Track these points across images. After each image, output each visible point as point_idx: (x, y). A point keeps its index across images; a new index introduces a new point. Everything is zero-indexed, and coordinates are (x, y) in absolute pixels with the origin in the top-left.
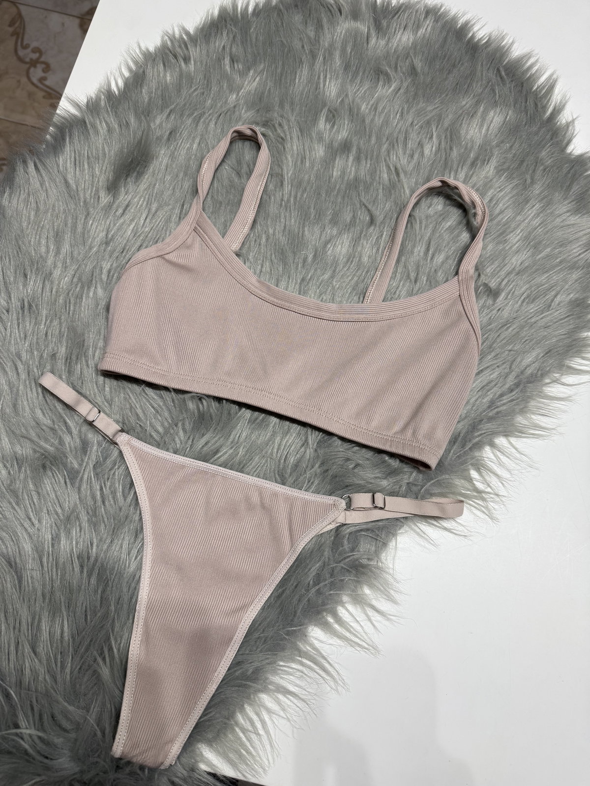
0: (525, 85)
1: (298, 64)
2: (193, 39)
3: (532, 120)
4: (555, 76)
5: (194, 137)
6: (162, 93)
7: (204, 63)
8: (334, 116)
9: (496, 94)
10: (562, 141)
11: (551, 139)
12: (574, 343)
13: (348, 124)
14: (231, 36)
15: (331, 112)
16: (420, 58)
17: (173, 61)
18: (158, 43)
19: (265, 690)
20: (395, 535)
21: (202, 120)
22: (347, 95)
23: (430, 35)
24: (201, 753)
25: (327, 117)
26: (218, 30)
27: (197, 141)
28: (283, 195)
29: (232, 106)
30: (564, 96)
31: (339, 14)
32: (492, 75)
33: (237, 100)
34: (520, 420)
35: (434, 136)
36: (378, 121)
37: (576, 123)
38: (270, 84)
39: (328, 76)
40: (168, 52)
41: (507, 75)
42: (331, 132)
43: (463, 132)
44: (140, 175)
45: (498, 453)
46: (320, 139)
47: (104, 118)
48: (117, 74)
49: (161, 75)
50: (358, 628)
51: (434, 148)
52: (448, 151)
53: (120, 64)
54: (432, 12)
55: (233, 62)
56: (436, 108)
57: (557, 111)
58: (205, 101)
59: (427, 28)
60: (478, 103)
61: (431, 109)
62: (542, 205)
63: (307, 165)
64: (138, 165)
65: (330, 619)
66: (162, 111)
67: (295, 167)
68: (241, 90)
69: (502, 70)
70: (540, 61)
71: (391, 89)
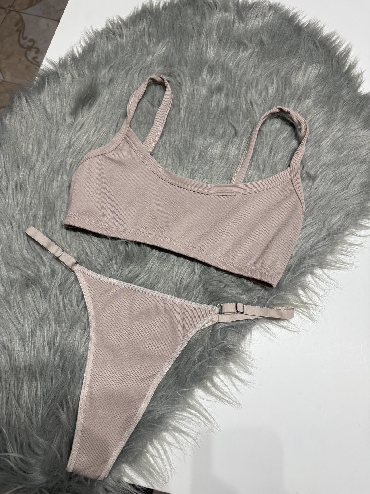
0: (331, 51)
1: (190, 39)
2: (125, 24)
3: (336, 72)
4: (350, 46)
5: (125, 83)
6: (106, 56)
7: (132, 38)
8: (212, 70)
9: (313, 57)
10: (355, 85)
11: (348, 84)
12: (364, 209)
13: (221, 75)
14: (149, 22)
15: (210, 67)
16: (266, 34)
17: (112, 36)
18: (104, 26)
19: (166, 430)
20: (250, 330)
21: (130, 72)
22: (220, 57)
23: (272, 21)
24: (125, 470)
25: (208, 70)
26: (140, 19)
27: (127, 85)
28: (180, 118)
29: (149, 64)
30: (356, 58)
31: (215, 8)
32: (310, 45)
33: (152, 60)
34: (330, 258)
35: (275, 82)
36: (240, 73)
37: (364, 74)
38: (172, 51)
39: (209, 46)
40: (109, 31)
41: (320, 45)
42: (210, 80)
43: (293, 79)
44: (91, 105)
45: (317, 279)
46: (204, 84)
47: (69, 71)
48: (78, 45)
49: (105, 45)
50: (227, 390)
53: (80, 39)
54: (273, 7)
55: (150, 37)
56: (276, 65)
57: (352, 67)
58: (132, 61)
59: (270, 17)
60: (302, 62)
61: (273, 65)
62: (343, 123)
63: (195, 99)
64: (90, 99)
65: (209, 384)
66: (105, 67)
67: (188, 101)
68: (154, 54)
69: (316, 41)
70: (340, 37)
71: (248, 54)
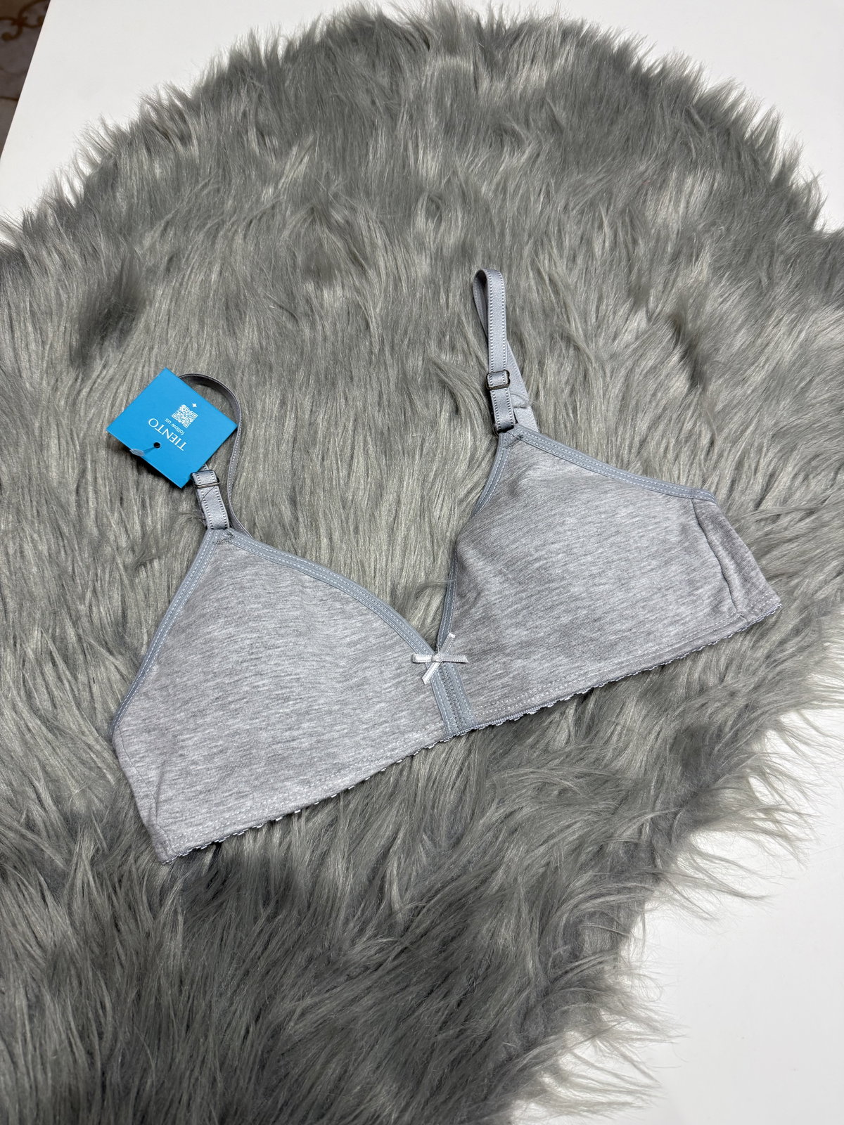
0: (732, 132)
1: (368, 130)
2: (193, 106)
3: (752, 184)
4: (774, 115)
5: (210, 263)
6: (150, 196)
7: (215, 142)
8: (438, 208)
9: (690, 150)
10: (804, 213)
11: (788, 212)
13: (463, 217)
14: (255, 96)
15: (432, 201)
16: (562, 103)
17: (162, 142)
18: (135, 115)
21: (221, 233)
22: (455, 173)
23: (573, 68)
25: (428, 210)
26: (231, 88)
27: (216, 268)
28: (371, 343)
29: (269, 206)
30: (795, 144)
31: (425, 47)
32: (679, 120)
33: (277, 195)
35: (606, 223)
36: (512, 208)
37: (820, 182)
38: (327, 166)
39: (421, 145)
40: (152, 128)
41: (702, 118)
42: (437, 234)
43: (649, 214)
44: (125, 333)
46: (421, 246)
47: (54, 246)
48: (72, 173)
49: (145, 168)
51: (607, 244)
52: (630, 246)
53: (75, 156)
54: (568, 32)
55: (263, 136)
56: (601, 180)
57: (788, 168)
58: (223, 203)
59: (567, 57)
60: (665, 166)
61: (592, 181)
62: (794, 315)
63: (405, 290)
64: (120, 317)
66: (152, 225)
67: (386, 296)
68: (281, 178)
69: (693, 111)
70: (747, 92)
71: (525, 156)
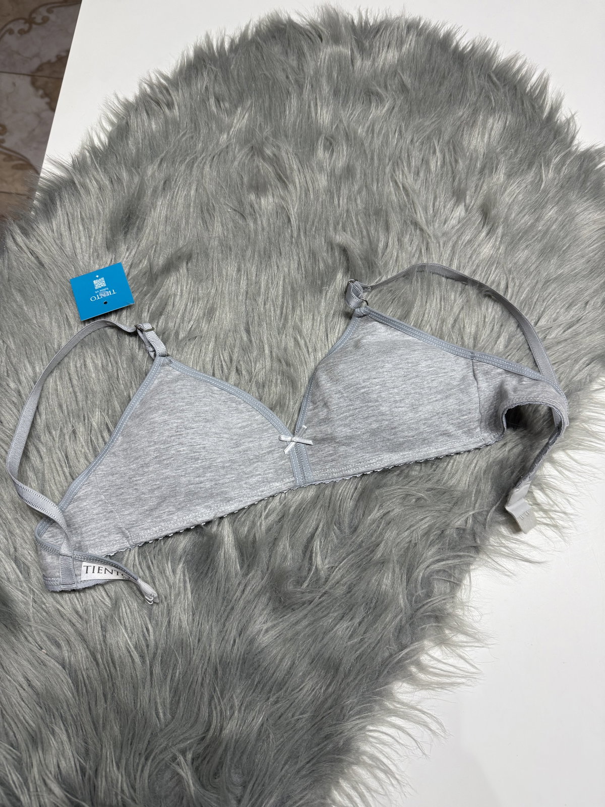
0: (518, 87)
1: (285, 95)
2: (174, 83)
3: (531, 122)
4: (545, 75)
5: (190, 184)
6: (150, 143)
7: (189, 107)
8: (331, 144)
9: (491, 101)
10: (565, 139)
11: (555, 138)
13: (347, 149)
14: (213, 77)
15: (327, 140)
16: (408, 73)
17: (155, 108)
18: (137, 91)
20: (467, 572)
21: (196, 165)
22: (341, 121)
23: (414, 50)
25: (324, 145)
26: (197, 72)
27: (194, 187)
28: (292, 231)
29: (224, 146)
30: (559, 94)
31: (319, 40)
32: (483, 82)
33: (229, 139)
35: (438, 150)
36: (377, 142)
37: (576, 118)
38: (260, 119)
39: (319, 104)
40: (149, 99)
41: (498, 79)
42: (331, 160)
43: (465, 143)
44: (140, 229)
46: (321, 169)
47: (93, 176)
48: (99, 129)
49: (146, 124)
51: (439, 163)
52: (453, 164)
53: (100, 119)
54: (412, 26)
55: (219, 101)
56: (434, 122)
57: (554, 110)
58: (196, 145)
59: (410, 43)
60: (475, 112)
61: (429, 123)
63: (312, 197)
64: (137, 219)
66: (152, 161)
67: (300, 201)
68: (231, 128)
69: (493, 75)
70: (527, 61)
71: (385, 109)
